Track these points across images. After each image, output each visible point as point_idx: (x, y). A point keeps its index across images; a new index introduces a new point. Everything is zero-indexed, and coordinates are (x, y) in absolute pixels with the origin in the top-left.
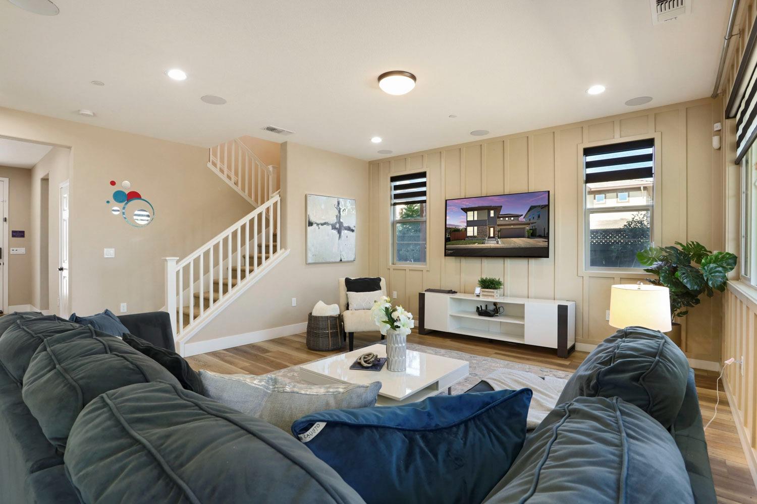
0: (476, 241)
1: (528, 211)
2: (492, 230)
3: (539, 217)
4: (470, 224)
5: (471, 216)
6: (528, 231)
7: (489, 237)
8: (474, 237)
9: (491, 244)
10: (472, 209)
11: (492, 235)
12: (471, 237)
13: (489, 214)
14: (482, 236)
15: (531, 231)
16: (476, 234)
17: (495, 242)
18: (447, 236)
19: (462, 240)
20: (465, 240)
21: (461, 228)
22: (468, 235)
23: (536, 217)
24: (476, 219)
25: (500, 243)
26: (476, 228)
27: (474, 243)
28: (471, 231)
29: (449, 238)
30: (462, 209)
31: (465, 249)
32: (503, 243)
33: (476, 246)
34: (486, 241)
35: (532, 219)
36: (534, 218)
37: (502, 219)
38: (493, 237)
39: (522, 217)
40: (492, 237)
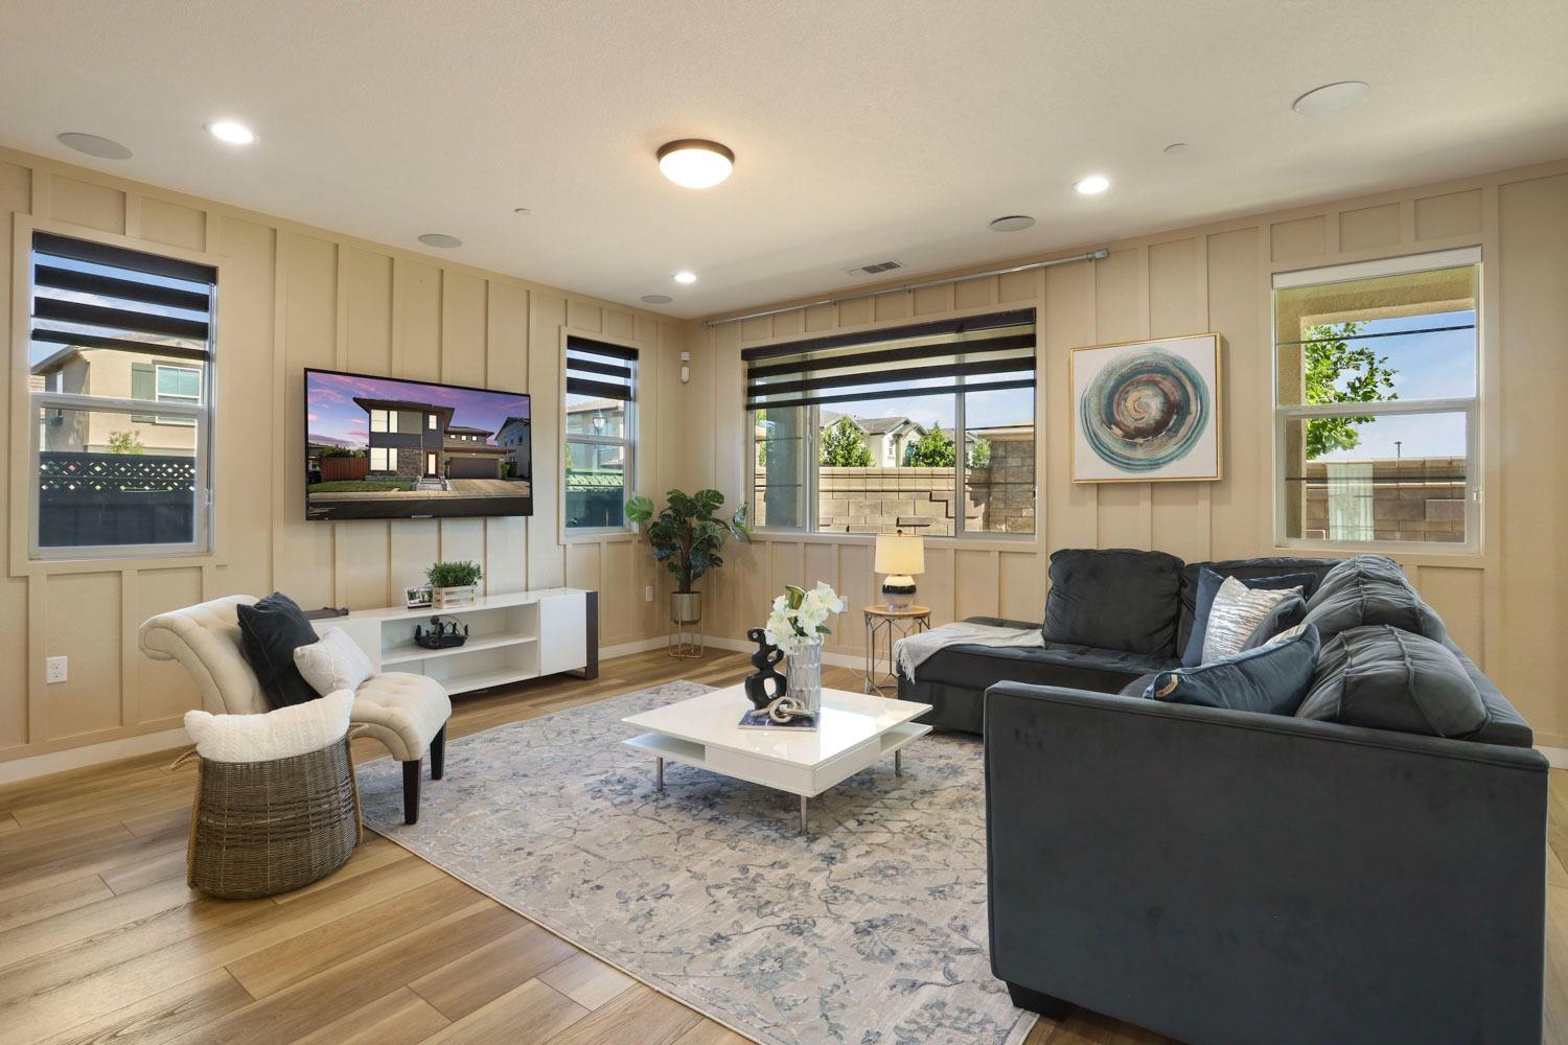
0: (394, 484)
1: (504, 427)
2: (432, 458)
3: (521, 440)
4: (377, 440)
5: (381, 421)
6: (502, 467)
7: (427, 476)
8: (388, 473)
9: (430, 491)
10: (386, 406)
11: (432, 470)
12: (381, 472)
13: (426, 422)
14: (409, 472)
15: (508, 466)
16: (394, 466)
17: (439, 486)
18: (311, 468)
19: (356, 479)
20: (364, 480)
21: (352, 448)
22: (373, 468)
23: (516, 441)
24: (394, 429)
25: (449, 488)
26: (394, 452)
27: (390, 488)
28: (380, 459)
29: (316, 473)
30: (355, 400)
31: (366, 503)
32: (456, 488)
33: (395, 494)
34: (419, 485)
35: (509, 443)
36: (512, 441)
37: (453, 436)
38: (436, 476)
39: (493, 437)
40: (432, 476)
